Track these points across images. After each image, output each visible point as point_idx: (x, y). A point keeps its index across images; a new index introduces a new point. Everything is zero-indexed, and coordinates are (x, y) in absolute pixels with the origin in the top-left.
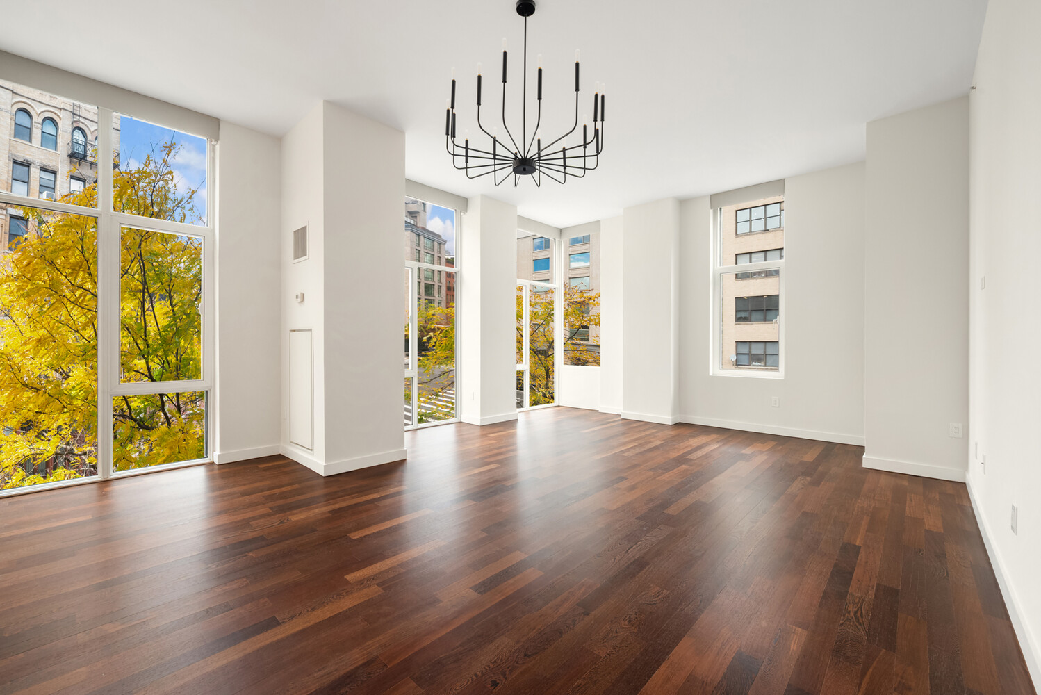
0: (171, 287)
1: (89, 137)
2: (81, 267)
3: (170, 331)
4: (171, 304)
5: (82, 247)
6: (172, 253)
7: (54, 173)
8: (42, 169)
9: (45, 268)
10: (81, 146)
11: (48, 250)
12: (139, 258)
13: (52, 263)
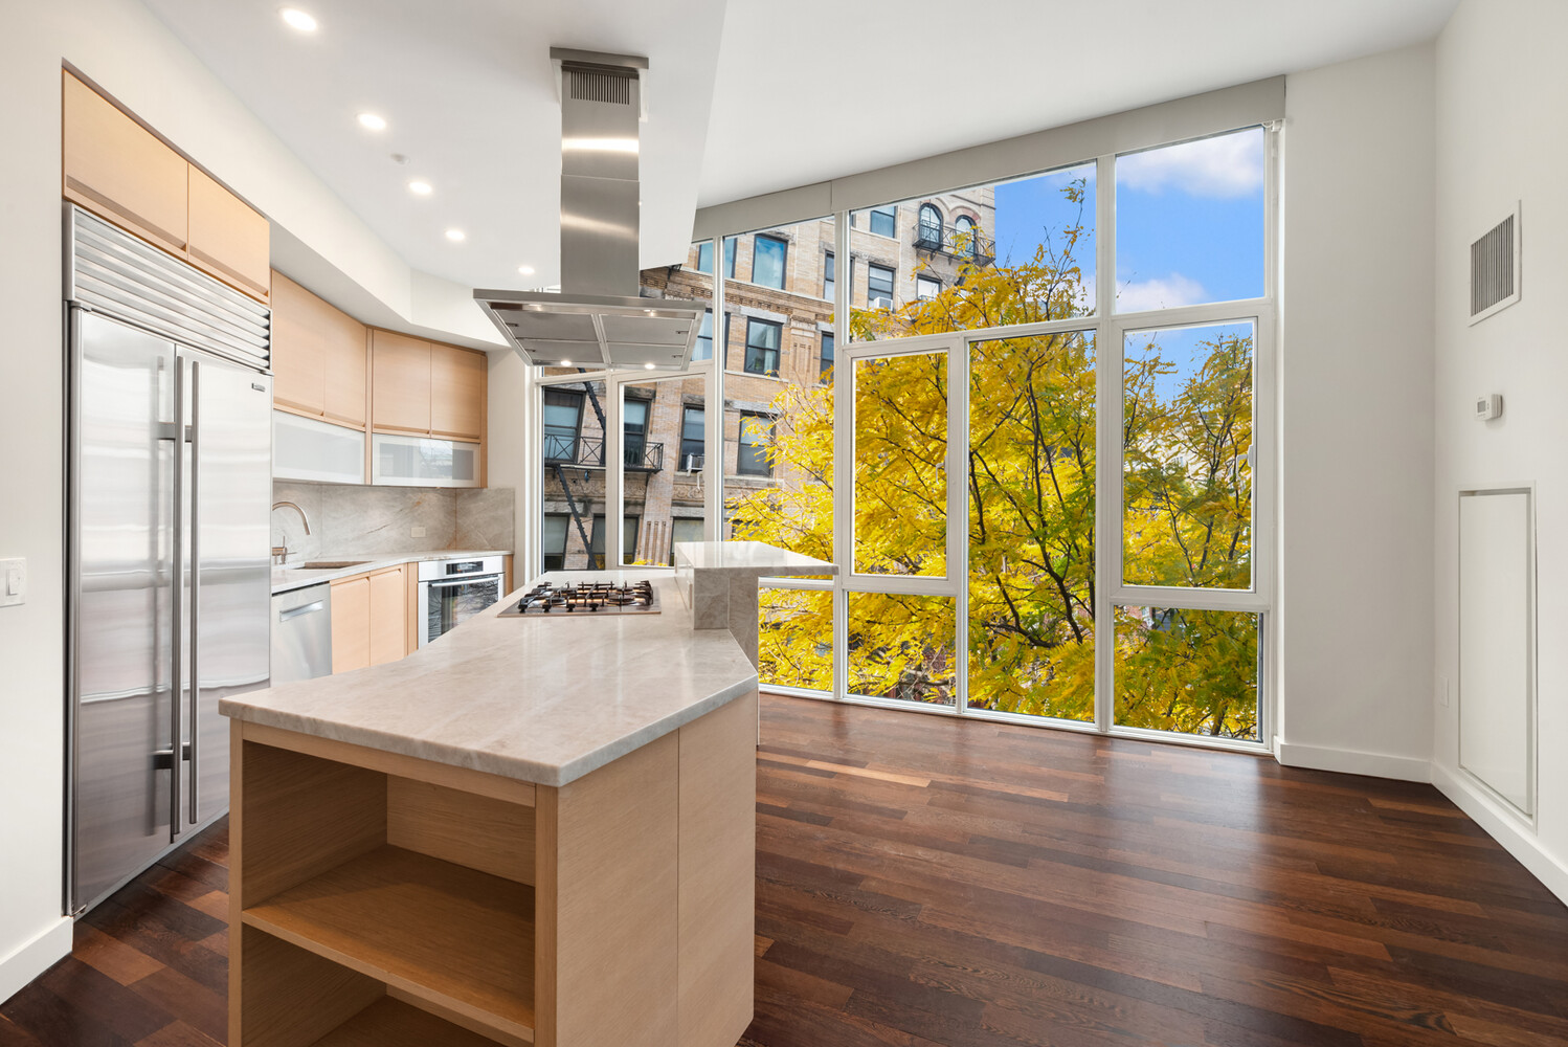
0: (1079, 438)
1: (947, 218)
2: (935, 408)
3: (1079, 502)
4: (1080, 462)
5: (938, 379)
6: (1080, 388)
7: (892, 270)
8: (873, 265)
9: (879, 409)
10: (934, 232)
11: (883, 384)
12: (1028, 394)
13: (890, 403)
